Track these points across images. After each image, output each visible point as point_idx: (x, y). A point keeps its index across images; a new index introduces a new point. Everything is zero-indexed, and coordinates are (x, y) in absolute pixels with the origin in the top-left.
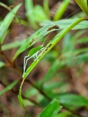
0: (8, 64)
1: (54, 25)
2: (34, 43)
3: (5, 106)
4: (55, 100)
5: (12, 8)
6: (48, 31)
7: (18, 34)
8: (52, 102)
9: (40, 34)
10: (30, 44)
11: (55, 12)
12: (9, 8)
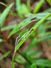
1: (35, 17)
6: (31, 20)
7: (11, 21)
9: (26, 23)
10: (19, 29)
11: (34, 8)
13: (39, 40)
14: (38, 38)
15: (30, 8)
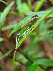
0: (6, 40)
2: (23, 26)
3: (3, 65)
4: (35, 63)
5: (9, 4)
6: (32, 18)
7: (11, 21)
8: (33, 64)
9: (27, 20)
11: (35, 7)
12: (7, 4)
13: (40, 39)
14: (39, 37)
15: (31, 7)
